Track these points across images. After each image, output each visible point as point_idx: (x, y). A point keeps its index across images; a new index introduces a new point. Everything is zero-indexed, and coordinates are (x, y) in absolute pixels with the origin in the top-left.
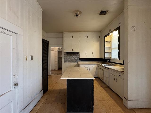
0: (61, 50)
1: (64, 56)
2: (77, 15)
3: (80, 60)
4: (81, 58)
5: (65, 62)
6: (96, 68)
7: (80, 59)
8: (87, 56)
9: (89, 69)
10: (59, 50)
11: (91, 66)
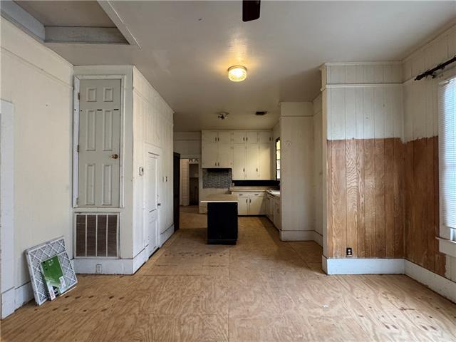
0: (196, 162)
1: (203, 176)
2: (223, 117)
3: (234, 184)
4: (234, 179)
5: (204, 187)
6: (262, 198)
7: (233, 181)
8: (246, 176)
9: (248, 201)
10: (191, 162)
11: (253, 194)
